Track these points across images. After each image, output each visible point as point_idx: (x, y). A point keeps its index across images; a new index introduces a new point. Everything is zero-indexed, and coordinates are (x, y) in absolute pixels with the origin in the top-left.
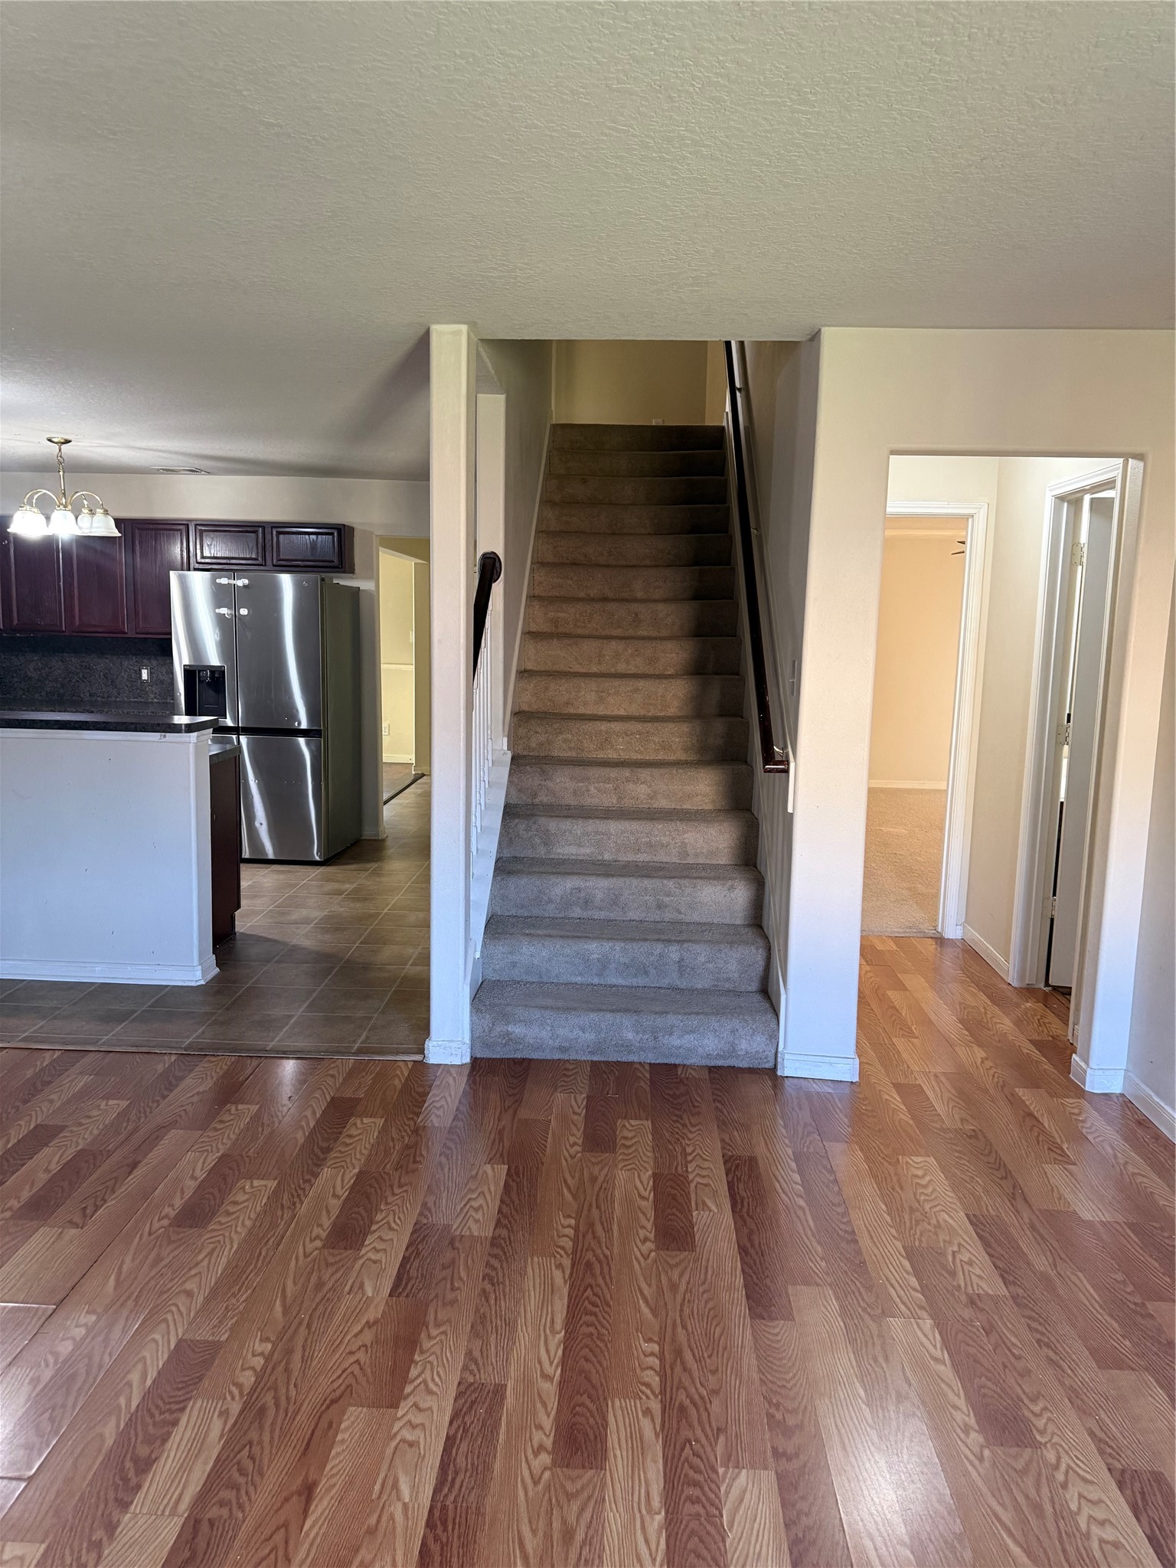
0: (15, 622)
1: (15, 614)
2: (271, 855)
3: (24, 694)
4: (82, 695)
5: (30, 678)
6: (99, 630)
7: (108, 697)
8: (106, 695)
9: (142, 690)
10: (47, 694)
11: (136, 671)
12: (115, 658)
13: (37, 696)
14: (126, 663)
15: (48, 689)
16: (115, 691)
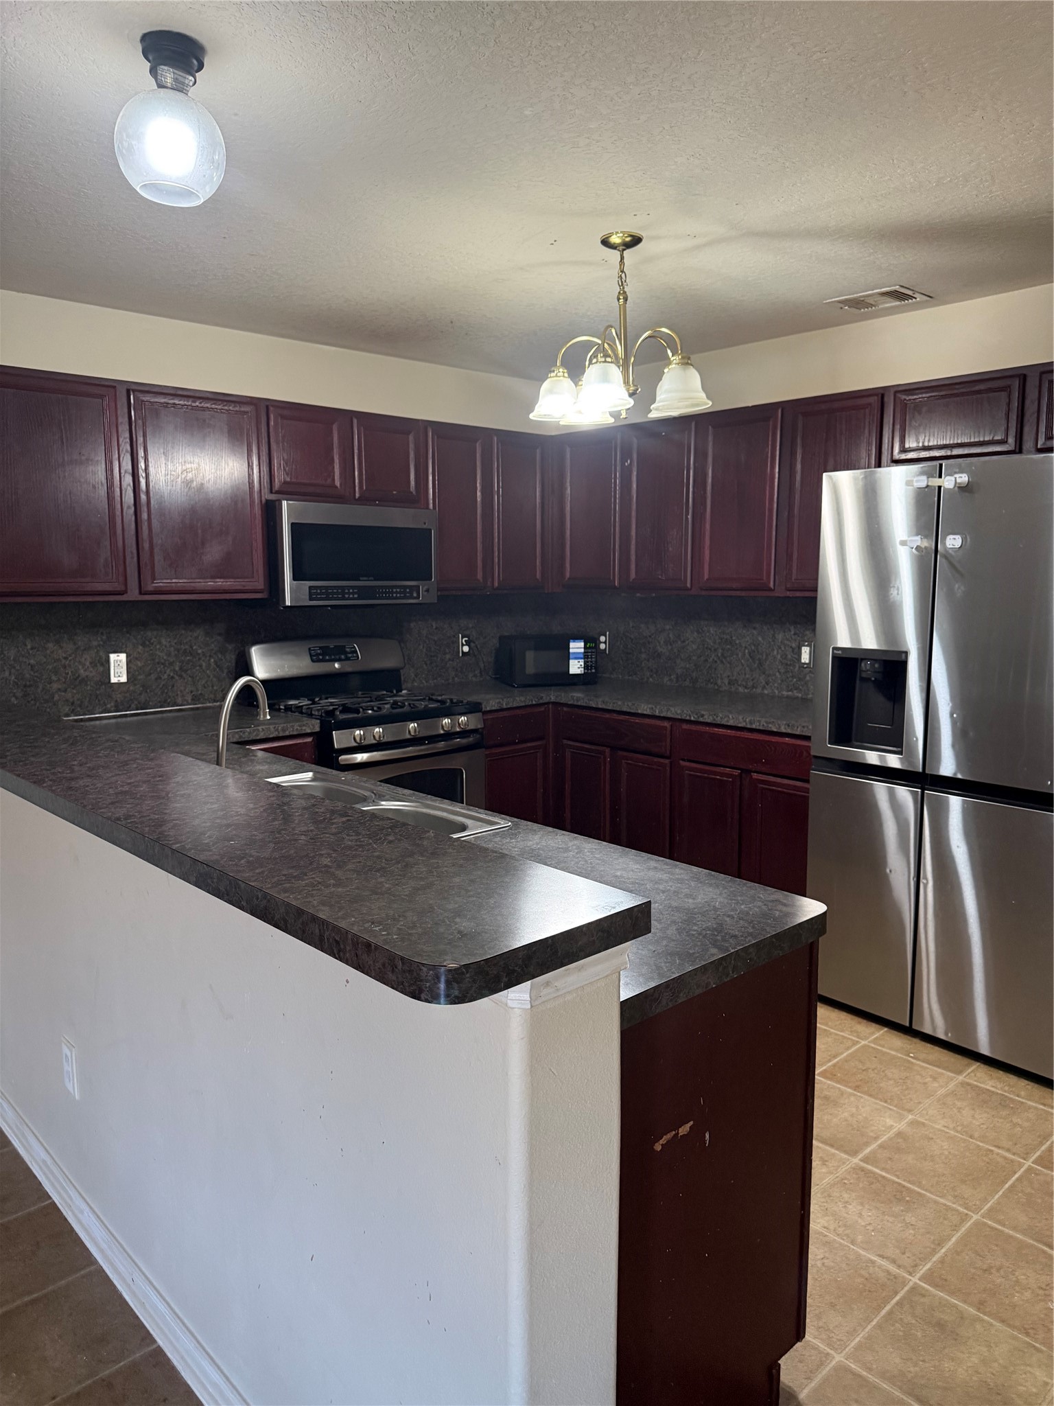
0: (633, 575)
1: (633, 567)
2: (984, 1049)
3: (651, 676)
4: (719, 682)
5: (659, 656)
6: (735, 585)
7: (753, 687)
8: (750, 684)
9: (800, 679)
10: (677, 678)
11: (793, 649)
12: (765, 628)
13: (666, 679)
14: (780, 636)
15: (679, 671)
16: (762, 679)
